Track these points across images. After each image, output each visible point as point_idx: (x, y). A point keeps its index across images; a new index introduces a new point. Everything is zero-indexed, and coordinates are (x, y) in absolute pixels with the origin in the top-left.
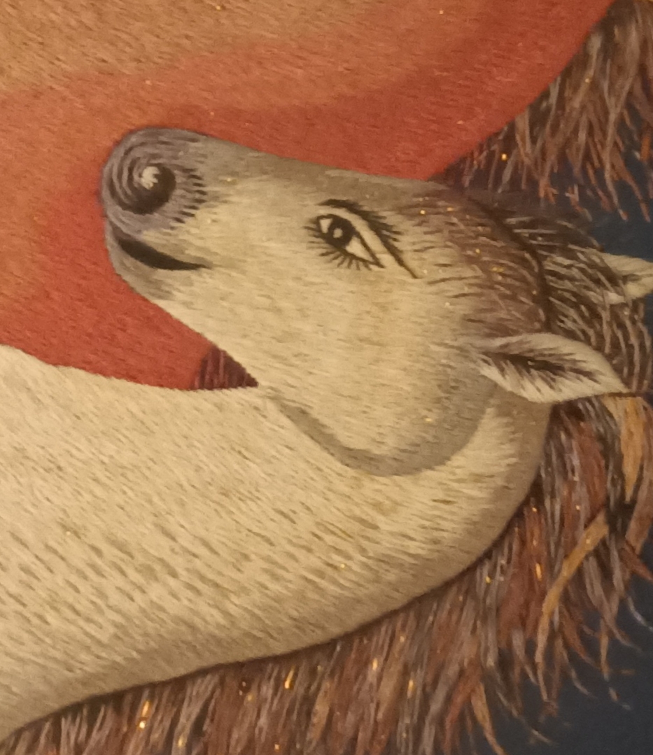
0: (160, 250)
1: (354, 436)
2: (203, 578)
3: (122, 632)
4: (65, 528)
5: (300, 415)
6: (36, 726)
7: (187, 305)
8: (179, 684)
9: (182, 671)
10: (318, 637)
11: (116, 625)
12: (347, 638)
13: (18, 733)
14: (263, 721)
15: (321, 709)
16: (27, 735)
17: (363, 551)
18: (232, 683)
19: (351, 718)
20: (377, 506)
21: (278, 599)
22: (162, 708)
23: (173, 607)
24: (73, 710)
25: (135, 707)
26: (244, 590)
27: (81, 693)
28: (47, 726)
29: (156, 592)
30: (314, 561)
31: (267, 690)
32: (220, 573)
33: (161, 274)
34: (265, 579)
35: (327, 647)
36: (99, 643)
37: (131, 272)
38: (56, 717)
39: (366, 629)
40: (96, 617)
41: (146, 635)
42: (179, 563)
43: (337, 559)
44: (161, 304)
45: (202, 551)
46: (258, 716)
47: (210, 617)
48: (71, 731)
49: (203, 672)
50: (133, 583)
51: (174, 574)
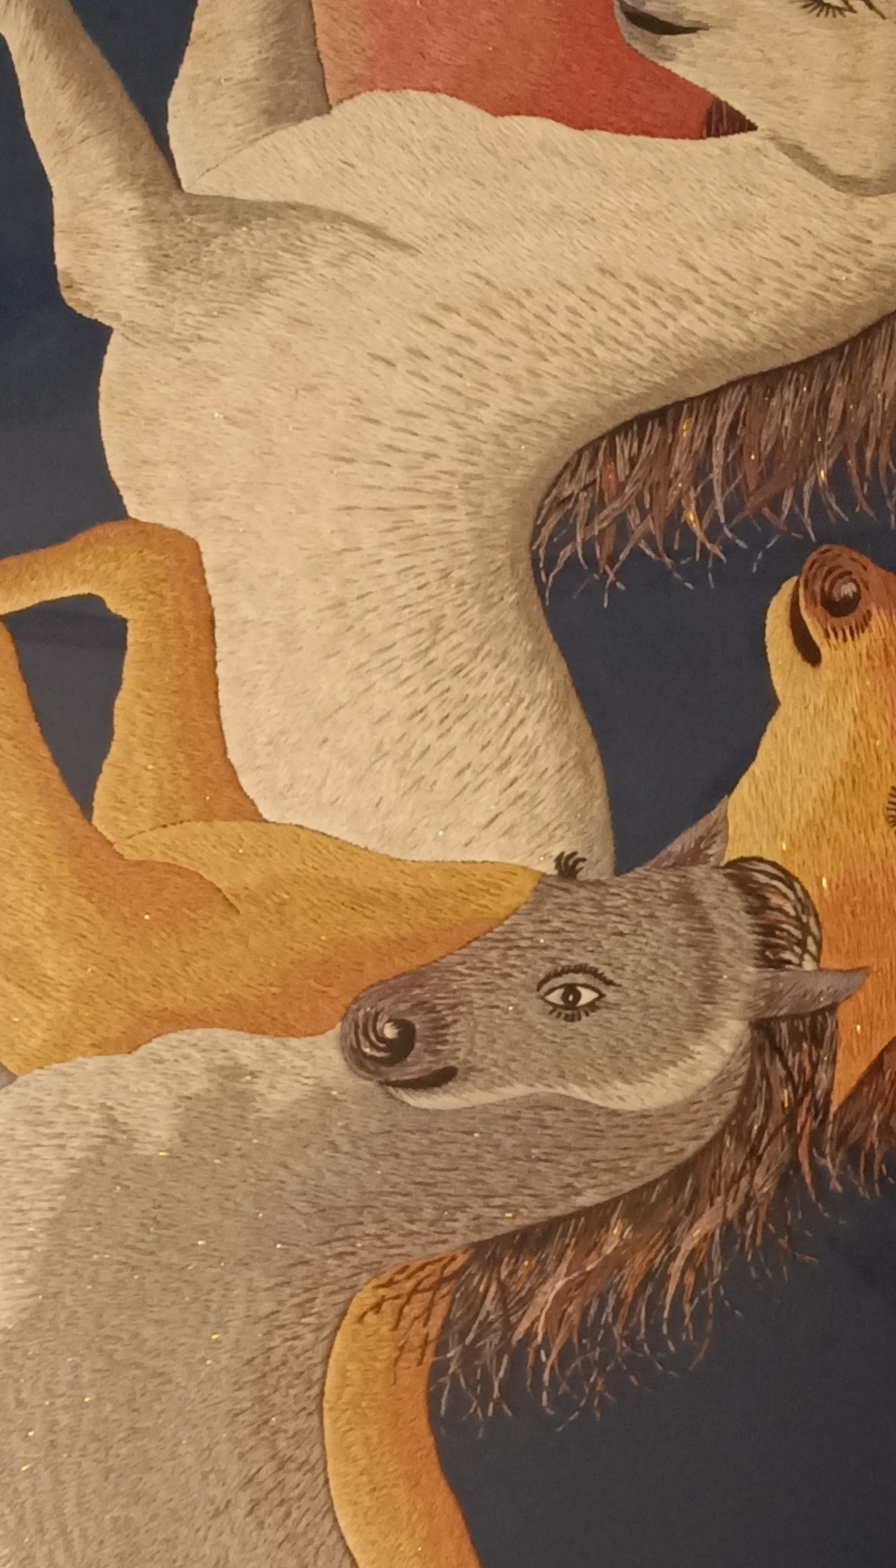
0: (662, 19)
1: (843, 164)
2: (725, 304)
3: (660, 357)
4: (602, 271)
5: (796, 152)
6: (593, 446)
7: (692, 64)
8: (714, 396)
9: (714, 385)
10: (826, 343)
11: (653, 350)
12: (853, 341)
13: (580, 453)
14: (787, 421)
15: (836, 405)
16: (587, 454)
17: (860, 264)
18: (758, 390)
19: (862, 410)
20: (870, 223)
21: (791, 313)
22: (700, 420)
23: (701, 330)
24: (624, 428)
25: (677, 422)
26: (761, 309)
27: (630, 413)
28: (604, 444)
29: (685, 319)
30: (819, 277)
31: (789, 394)
32: (738, 297)
33: (666, 39)
34: (777, 297)
35: (837, 351)
36: (641, 367)
37: (638, 41)
38: (611, 436)
39: (869, 332)
40: (636, 345)
41: (680, 356)
42: (702, 291)
43: (837, 273)
44: (668, 65)
45: (721, 279)
46: (783, 418)
47: (735, 336)
48: (625, 448)
49: (732, 384)
50: (664, 313)
51: (699, 301)
